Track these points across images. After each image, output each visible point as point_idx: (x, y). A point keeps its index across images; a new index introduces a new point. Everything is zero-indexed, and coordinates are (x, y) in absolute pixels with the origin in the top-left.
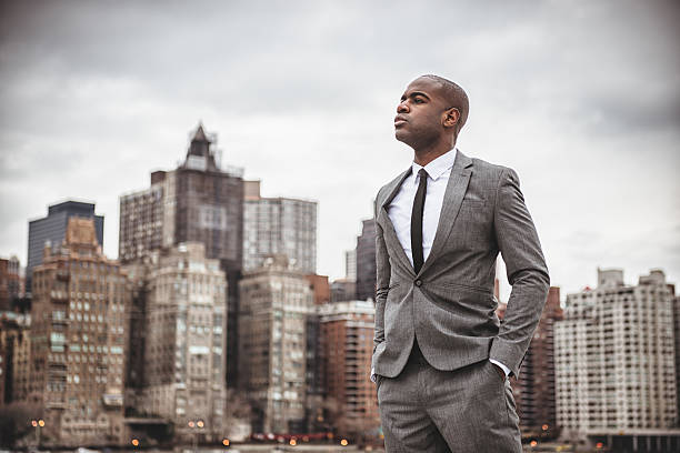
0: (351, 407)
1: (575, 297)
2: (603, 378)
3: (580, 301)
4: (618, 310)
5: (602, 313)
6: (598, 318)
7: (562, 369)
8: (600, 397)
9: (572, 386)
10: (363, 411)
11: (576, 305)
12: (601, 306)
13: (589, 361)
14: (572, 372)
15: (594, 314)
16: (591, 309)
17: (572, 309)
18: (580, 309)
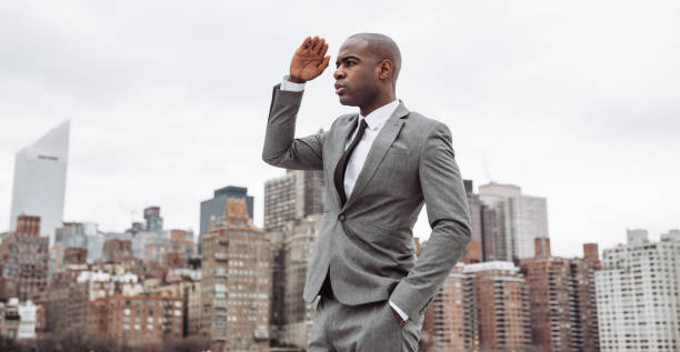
0: (439, 338)
1: (610, 251)
2: (636, 315)
3: (614, 254)
4: (644, 261)
5: (632, 264)
6: (629, 268)
7: (602, 308)
8: (634, 330)
9: (611, 322)
10: (449, 341)
11: (611, 258)
12: (631, 258)
13: (623, 301)
14: (611, 310)
15: (626, 264)
16: (623, 261)
17: (608, 261)
18: (614, 260)
